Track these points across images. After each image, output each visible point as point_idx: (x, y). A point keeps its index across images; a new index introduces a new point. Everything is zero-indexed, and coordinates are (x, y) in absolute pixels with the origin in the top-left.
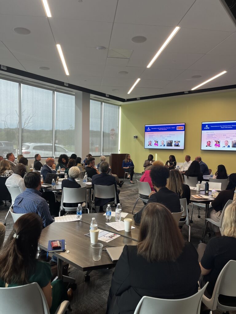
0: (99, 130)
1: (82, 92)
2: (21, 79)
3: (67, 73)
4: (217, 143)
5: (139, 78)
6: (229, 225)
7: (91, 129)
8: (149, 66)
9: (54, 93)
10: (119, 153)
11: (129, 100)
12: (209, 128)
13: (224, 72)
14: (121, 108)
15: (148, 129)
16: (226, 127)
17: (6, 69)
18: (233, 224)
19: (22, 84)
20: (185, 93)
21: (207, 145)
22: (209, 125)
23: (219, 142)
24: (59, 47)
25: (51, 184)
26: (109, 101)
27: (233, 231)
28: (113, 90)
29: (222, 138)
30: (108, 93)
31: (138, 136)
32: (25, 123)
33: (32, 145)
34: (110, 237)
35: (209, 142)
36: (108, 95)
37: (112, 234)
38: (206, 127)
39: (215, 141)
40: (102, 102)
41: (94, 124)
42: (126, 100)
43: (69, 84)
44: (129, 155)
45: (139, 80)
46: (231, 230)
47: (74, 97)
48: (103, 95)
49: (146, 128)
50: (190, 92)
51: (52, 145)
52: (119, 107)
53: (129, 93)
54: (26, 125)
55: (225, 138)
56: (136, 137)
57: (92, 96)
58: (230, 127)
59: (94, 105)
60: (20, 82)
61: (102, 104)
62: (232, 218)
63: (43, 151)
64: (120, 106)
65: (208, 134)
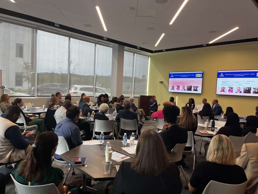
0: (131, 76)
1: (118, 45)
2: (71, 34)
3: (106, 29)
4: (230, 89)
5: (164, 33)
6: (213, 152)
7: (124, 75)
8: (171, 23)
9: (96, 45)
10: (147, 95)
11: (156, 52)
12: (223, 76)
13: (237, 28)
14: (150, 58)
15: (171, 76)
16: (239, 75)
17: (59, 27)
18: (216, 152)
19: (71, 38)
20: (203, 46)
21: (221, 90)
22: (224, 73)
23: (232, 88)
24: (98, 8)
25: (87, 116)
26: (140, 52)
27: (215, 158)
28: (143, 43)
29: (235, 85)
30: (139, 45)
31: (163, 82)
32: (74, 69)
33: (79, 87)
34: (122, 158)
35: (223, 88)
36: (139, 47)
37: (124, 156)
38: (221, 75)
39: (229, 87)
40: (134, 53)
41: (127, 71)
42: (154, 51)
43: (107, 38)
44: (155, 97)
45: (163, 35)
46: (214, 157)
47: (112, 49)
48: (135, 47)
49: (170, 75)
50: (208, 45)
51: (93, 87)
52: (148, 57)
53: (156, 45)
54: (74, 71)
55: (237, 85)
56: (162, 82)
57: (126, 48)
58: (242, 75)
59: (128, 56)
60: (70, 37)
61: (134, 54)
62: (215, 147)
63: (88, 92)
64: (150, 56)
65: (222, 81)
